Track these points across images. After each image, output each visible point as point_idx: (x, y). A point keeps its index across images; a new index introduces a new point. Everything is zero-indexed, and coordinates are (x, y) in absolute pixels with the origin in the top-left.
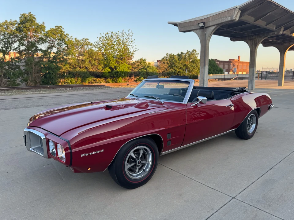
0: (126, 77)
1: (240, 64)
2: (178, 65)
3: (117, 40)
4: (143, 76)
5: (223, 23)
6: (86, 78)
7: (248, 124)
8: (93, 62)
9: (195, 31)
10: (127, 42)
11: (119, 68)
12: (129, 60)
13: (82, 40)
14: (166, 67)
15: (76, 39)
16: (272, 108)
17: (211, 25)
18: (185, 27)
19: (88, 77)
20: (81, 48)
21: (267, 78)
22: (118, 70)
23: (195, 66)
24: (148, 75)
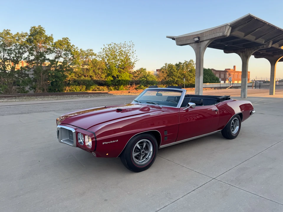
0: (127, 86)
1: (235, 73)
2: (176, 74)
3: (119, 50)
4: (143, 84)
5: (216, 38)
6: (90, 86)
7: (232, 127)
8: (97, 71)
10: (128, 53)
11: (121, 77)
12: (131, 69)
13: (87, 51)
14: (165, 76)
15: (81, 50)
16: (253, 113)
17: (205, 40)
18: (181, 41)
19: (92, 85)
20: (86, 58)
21: (261, 87)
22: (120, 79)
23: (193, 75)
24: (148, 83)
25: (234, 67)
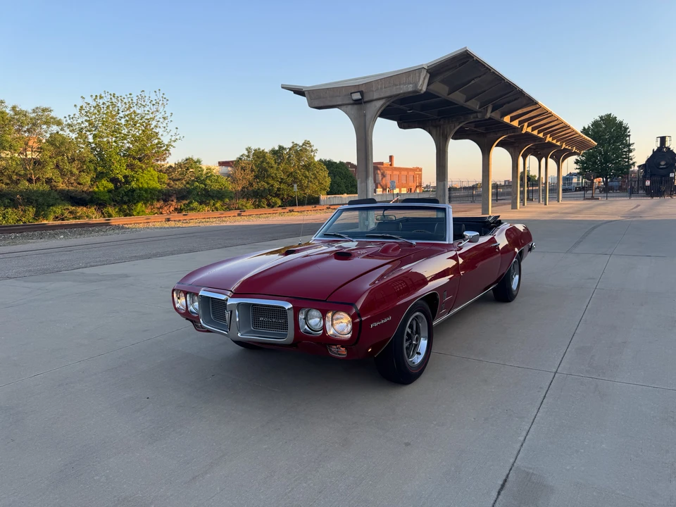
0: (155, 203)
2: (276, 174)
3: (128, 112)
4: (197, 198)
5: (398, 95)
6: (49, 206)
8: (67, 166)
9: (344, 107)
10: (153, 119)
11: (137, 180)
12: (161, 160)
13: (34, 111)
14: (250, 177)
15: (14, 108)
16: (535, 248)
17: (375, 97)
18: (320, 99)
19: (52, 205)
20: (28, 131)
22: (135, 186)
23: (313, 177)
24: (209, 196)
25: (391, 158)
